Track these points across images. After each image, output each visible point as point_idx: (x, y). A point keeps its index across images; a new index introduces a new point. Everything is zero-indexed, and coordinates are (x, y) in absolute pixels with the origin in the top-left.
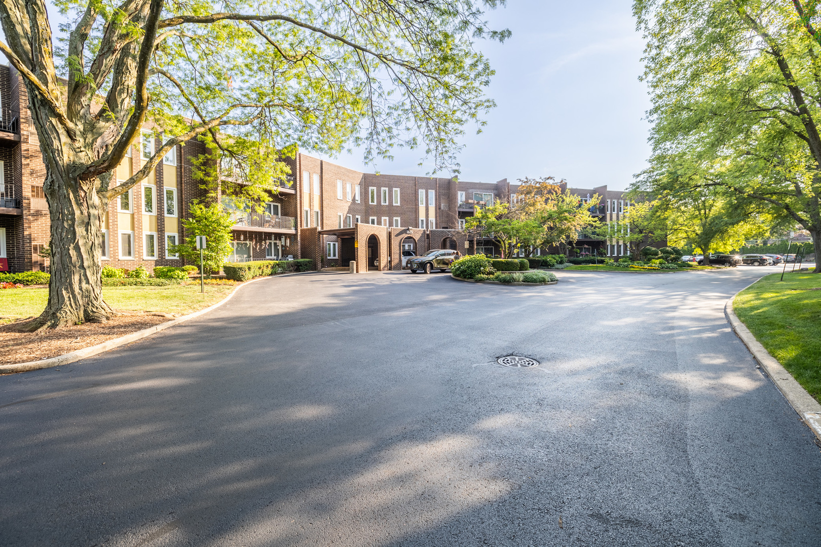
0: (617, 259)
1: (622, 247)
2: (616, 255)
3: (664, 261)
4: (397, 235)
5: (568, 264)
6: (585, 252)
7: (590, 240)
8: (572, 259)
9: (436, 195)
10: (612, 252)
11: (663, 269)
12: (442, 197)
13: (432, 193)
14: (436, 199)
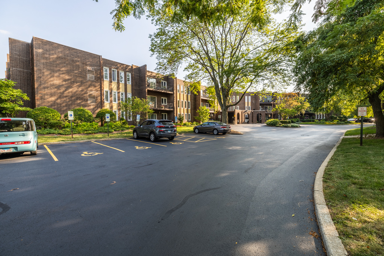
0: (320, 120)
1: (322, 116)
2: (319, 118)
3: (339, 121)
4: (244, 113)
5: (300, 122)
6: (307, 117)
7: (309, 113)
8: (301, 120)
9: (251, 98)
10: (318, 117)
11: (338, 124)
12: (253, 98)
13: (250, 97)
14: (251, 99)
